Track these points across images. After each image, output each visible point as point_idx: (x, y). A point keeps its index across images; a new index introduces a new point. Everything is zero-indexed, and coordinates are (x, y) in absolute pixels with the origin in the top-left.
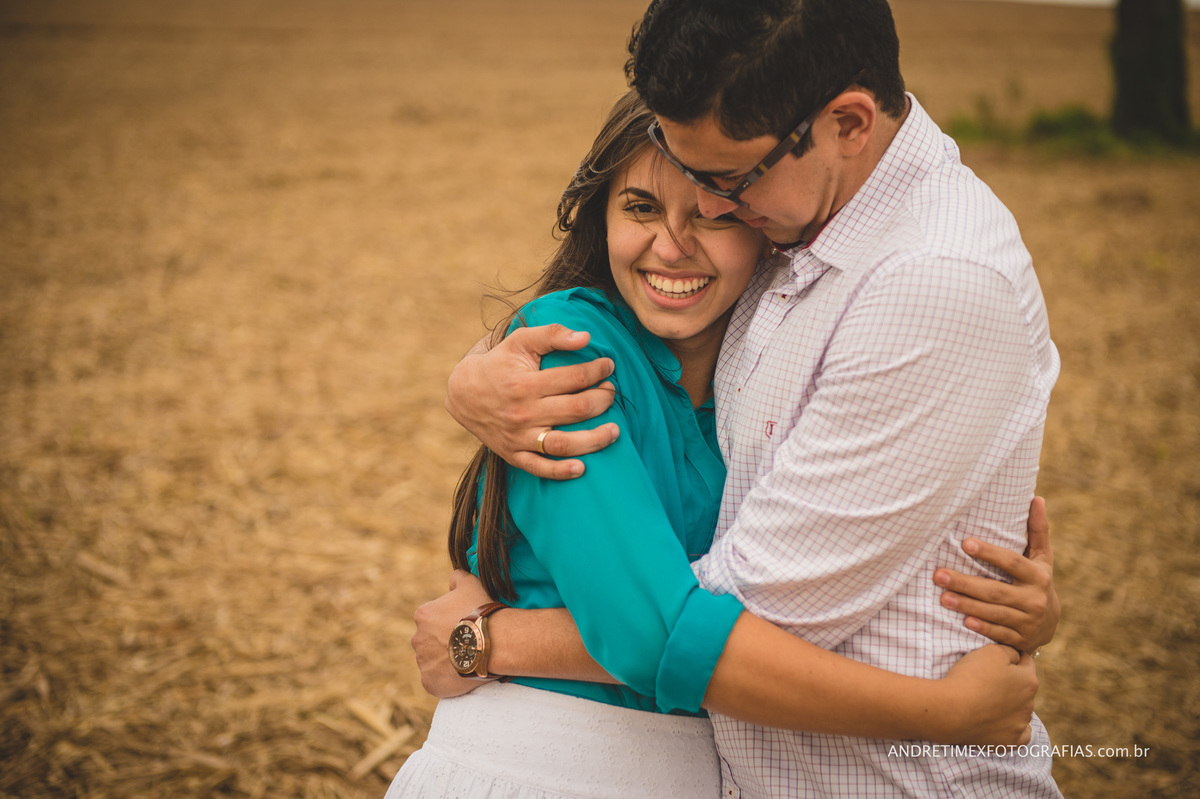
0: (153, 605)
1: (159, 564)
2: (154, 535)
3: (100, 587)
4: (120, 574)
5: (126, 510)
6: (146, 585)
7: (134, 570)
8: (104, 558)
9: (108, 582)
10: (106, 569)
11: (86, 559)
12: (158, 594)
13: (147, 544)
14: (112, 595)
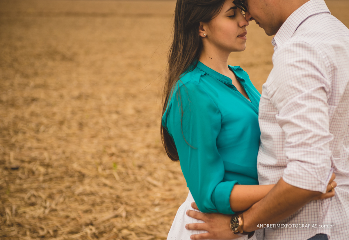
0: (168, 193)
1: (173, 182)
2: (173, 172)
3: (152, 187)
4: (159, 184)
5: (166, 165)
6: (167, 187)
7: (164, 183)
8: (155, 179)
9: (155, 186)
10: (155, 182)
11: (149, 179)
12: (170, 190)
13: (171, 175)
14: (155, 190)
